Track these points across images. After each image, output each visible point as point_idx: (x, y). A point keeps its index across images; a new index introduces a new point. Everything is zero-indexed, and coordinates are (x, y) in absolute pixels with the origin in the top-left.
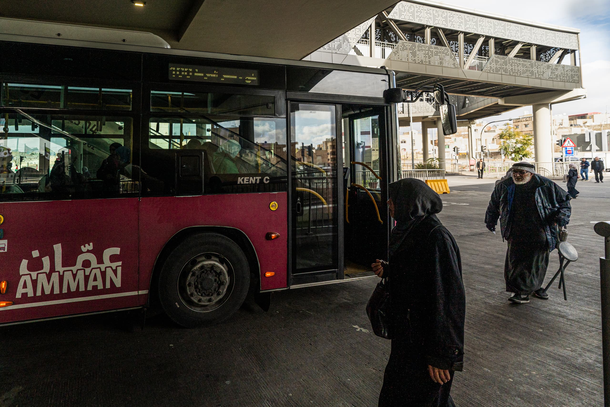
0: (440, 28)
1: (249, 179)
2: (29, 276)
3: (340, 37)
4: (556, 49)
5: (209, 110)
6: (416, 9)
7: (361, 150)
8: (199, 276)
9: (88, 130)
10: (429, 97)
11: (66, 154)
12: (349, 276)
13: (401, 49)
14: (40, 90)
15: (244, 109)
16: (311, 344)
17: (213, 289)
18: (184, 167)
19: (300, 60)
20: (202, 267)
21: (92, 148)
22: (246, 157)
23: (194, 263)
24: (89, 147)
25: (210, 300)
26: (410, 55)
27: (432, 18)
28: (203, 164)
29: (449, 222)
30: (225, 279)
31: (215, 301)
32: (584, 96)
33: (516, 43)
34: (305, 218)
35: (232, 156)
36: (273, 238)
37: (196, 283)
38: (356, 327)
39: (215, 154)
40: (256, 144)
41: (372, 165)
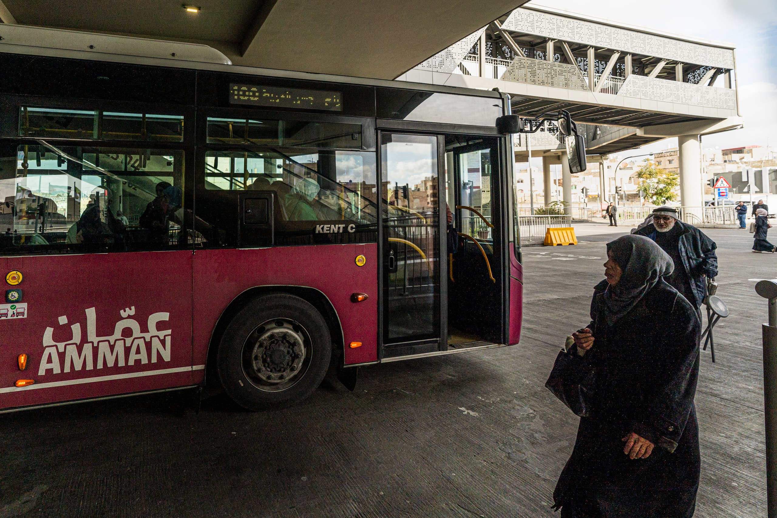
0: (565, 42)
1: (330, 228)
2: (55, 347)
3: (443, 52)
4: (707, 68)
5: (280, 141)
6: (536, 18)
7: (468, 191)
8: (268, 347)
9: (129, 166)
10: (552, 127)
11: (101, 196)
12: (454, 347)
13: (518, 67)
14: (68, 116)
15: (324, 140)
16: (406, 431)
17: (285, 363)
18: (249, 213)
19: (393, 80)
20: (272, 336)
21: (134, 189)
22: (326, 200)
23: (262, 331)
24: (131, 187)
25: (281, 377)
26: (529, 75)
27: (556, 29)
28: (273, 209)
29: (577, 280)
30: (301, 351)
31: (287, 378)
32: (741, 126)
33: (658, 60)
34: (400, 274)
35: (308, 198)
36: (359, 300)
37: (265, 356)
38: (463, 409)
39: (287, 196)
40: (338, 184)
41: (482, 210)
